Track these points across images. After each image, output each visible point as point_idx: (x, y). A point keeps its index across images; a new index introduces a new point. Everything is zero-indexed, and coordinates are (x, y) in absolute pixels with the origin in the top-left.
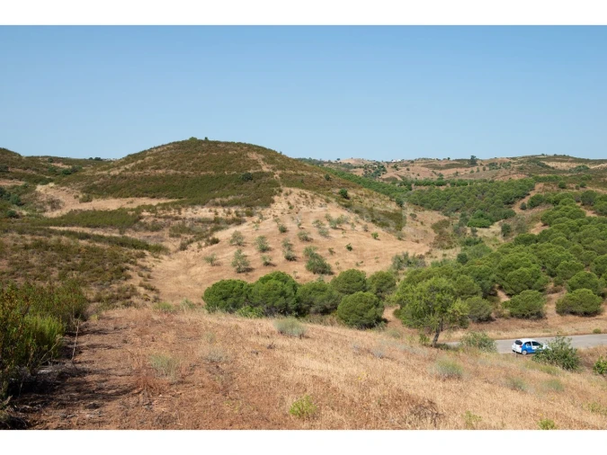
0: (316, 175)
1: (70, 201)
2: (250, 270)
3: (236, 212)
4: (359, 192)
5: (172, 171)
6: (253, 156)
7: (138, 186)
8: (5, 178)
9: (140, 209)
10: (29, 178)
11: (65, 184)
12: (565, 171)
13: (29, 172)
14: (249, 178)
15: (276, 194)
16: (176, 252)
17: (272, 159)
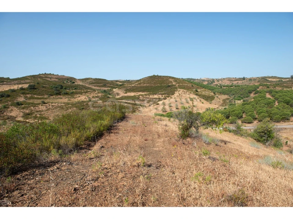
0: (189, 85)
1: (122, 94)
2: (166, 111)
3: (164, 96)
4: (202, 90)
5: (148, 85)
6: (171, 80)
7: (139, 89)
8: (106, 87)
9: (139, 95)
10: (111, 87)
11: (120, 89)
12: (274, 82)
13: (111, 85)
14: (169, 86)
15: (176, 91)
16: (148, 107)
17: (176, 81)
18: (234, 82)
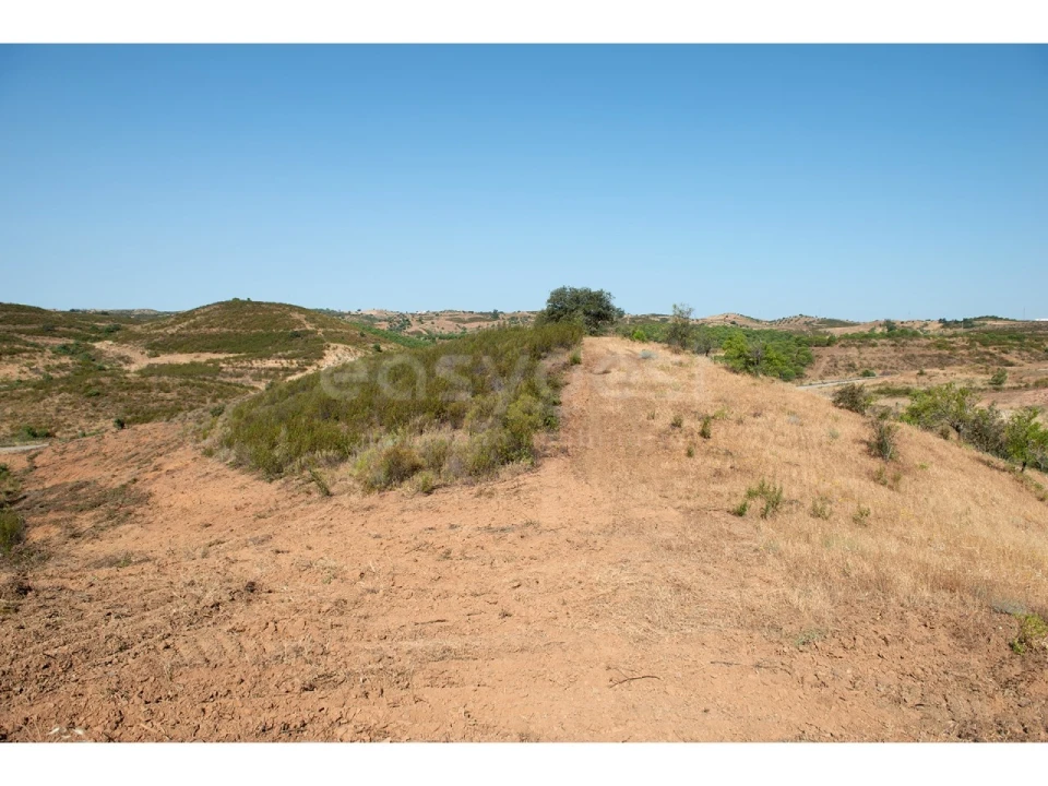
0: (352, 332)
1: (140, 360)
5: (225, 330)
6: (296, 316)
7: (198, 343)
9: (213, 361)
14: (297, 335)
15: (324, 349)
18: (466, 326)
